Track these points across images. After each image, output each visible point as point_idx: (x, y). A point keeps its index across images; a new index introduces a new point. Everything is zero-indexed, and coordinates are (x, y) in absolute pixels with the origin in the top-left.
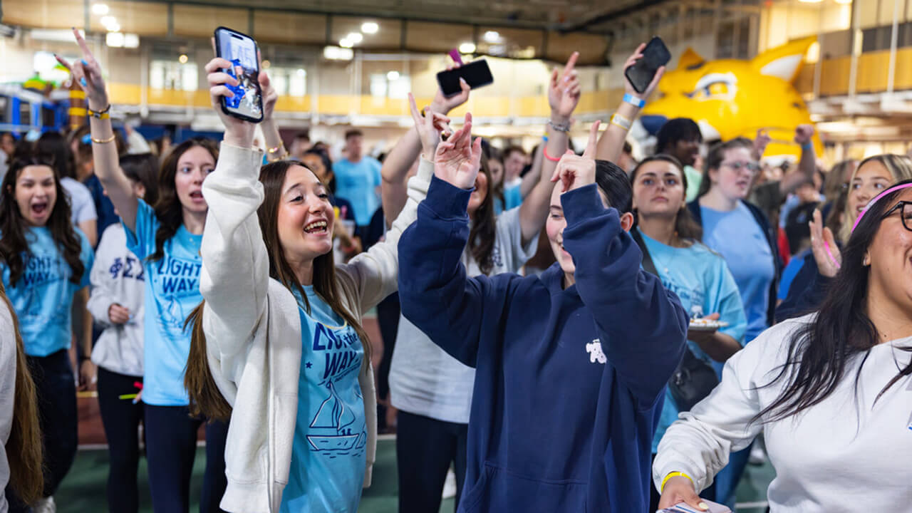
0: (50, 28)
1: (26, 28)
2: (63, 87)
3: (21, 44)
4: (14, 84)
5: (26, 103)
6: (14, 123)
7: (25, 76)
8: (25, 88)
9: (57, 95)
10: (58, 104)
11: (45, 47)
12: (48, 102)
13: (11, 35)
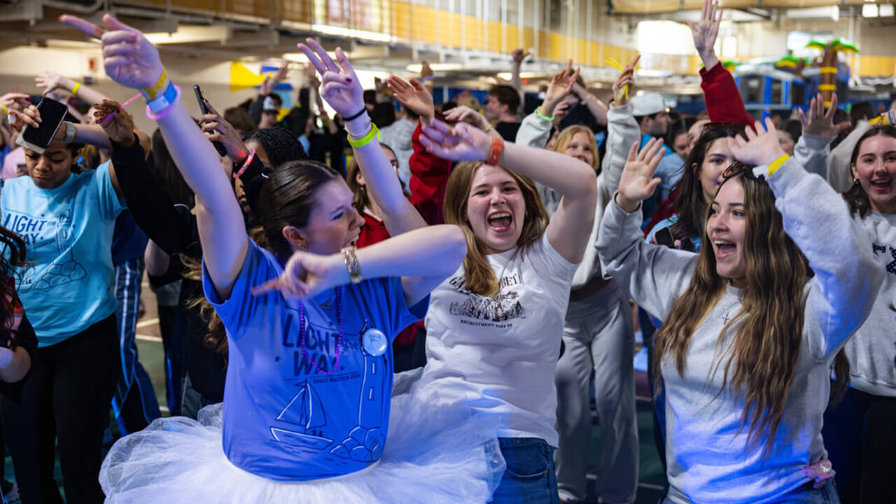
0: (806, 7)
1: (782, 9)
2: (815, 64)
3: (778, 25)
4: (767, 64)
5: (778, 81)
6: (766, 102)
7: (778, 56)
8: (777, 68)
9: (808, 72)
10: (808, 80)
11: (799, 26)
12: (799, 79)
13: (768, 18)
